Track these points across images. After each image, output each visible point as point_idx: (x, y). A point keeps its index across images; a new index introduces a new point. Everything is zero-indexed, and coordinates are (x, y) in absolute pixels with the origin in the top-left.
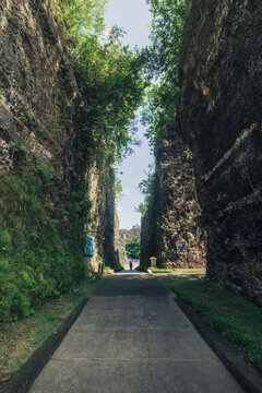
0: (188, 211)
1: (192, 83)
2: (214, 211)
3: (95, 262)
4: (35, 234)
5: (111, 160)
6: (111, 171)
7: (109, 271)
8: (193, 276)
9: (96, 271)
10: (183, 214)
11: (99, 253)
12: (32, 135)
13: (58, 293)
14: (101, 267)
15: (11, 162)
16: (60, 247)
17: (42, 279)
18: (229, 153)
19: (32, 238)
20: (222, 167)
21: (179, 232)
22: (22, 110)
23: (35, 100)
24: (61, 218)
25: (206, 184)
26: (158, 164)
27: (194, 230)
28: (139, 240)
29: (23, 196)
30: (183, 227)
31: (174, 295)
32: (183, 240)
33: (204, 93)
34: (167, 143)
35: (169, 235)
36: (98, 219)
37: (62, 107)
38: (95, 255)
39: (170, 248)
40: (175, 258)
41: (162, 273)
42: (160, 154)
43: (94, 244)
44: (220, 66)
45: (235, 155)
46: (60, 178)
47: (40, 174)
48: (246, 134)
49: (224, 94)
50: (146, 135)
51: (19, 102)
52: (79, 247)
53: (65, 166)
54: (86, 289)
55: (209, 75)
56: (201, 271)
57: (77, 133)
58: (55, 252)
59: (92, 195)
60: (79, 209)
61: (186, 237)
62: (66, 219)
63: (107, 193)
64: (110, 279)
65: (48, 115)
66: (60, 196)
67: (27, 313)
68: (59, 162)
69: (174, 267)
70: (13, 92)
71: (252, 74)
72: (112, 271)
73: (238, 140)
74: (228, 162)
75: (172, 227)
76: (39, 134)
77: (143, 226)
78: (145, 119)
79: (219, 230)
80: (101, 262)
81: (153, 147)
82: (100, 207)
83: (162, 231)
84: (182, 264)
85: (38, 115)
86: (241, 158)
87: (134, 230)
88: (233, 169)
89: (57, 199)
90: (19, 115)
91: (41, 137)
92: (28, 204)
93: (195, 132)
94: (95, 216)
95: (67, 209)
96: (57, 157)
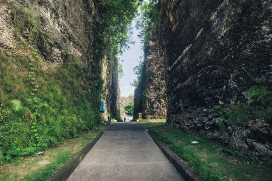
0: (162, 87)
1: (165, 12)
2: (172, 88)
3: (106, 116)
4: (75, 99)
5: (115, 52)
6: (116, 59)
7: (114, 121)
8: (161, 123)
9: (107, 120)
10: (159, 88)
11: (108, 111)
12: (71, 43)
13: (88, 129)
14: (109, 119)
15: (62, 60)
16: (88, 106)
17: (81, 121)
18: (180, 57)
19: (74, 100)
20: (177, 65)
21: (156, 99)
22: (66, 30)
23: (71, 22)
24: (87, 90)
25: (170, 72)
26: (145, 56)
27: (164, 98)
28: (133, 104)
29: (70, 79)
30: (158, 96)
31: (148, 130)
32: (158, 103)
33: (171, 20)
34: (151, 43)
35: (150, 100)
36: (107, 90)
37: (86, 23)
38: (106, 112)
39: (150, 108)
40: (153, 113)
41: (144, 121)
42: (147, 50)
43: (105, 105)
44: (179, 6)
45: (182, 59)
46: (86, 67)
47: (76, 66)
48: (187, 49)
49: (180, 23)
50: (139, 36)
51: (64, 25)
52: (97, 106)
53: (88, 59)
54: (102, 128)
55: (174, 10)
56: (164, 120)
57: (95, 38)
58: (85, 109)
59: (104, 76)
60: (97, 85)
61: (160, 102)
62: (89, 90)
63: (113, 74)
64: (115, 124)
65: (78, 30)
66: (86, 77)
67: (75, 136)
68: (85, 58)
69: (152, 118)
70: (61, 20)
71: (192, 17)
72: (116, 121)
73: (184, 51)
74: (179, 62)
75: (152, 96)
76: (74, 42)
77: (135, 95)
78: (138, 25)
79: (173, 98)
80: (109, 115)
81: (143, 44)
82: (108, 83)
83: (146, 98)
84: (156, 117)
85: (74, 31)
86: (184, 61)
87: (130, 97)
88: (181, 66)
89: (85, 79)
90: (64, 33)
91: (76, 44)
92: (72, 83)
93: (166, 41)
94: (106, 88)
95: (90, 85)
96: (84, 55)
